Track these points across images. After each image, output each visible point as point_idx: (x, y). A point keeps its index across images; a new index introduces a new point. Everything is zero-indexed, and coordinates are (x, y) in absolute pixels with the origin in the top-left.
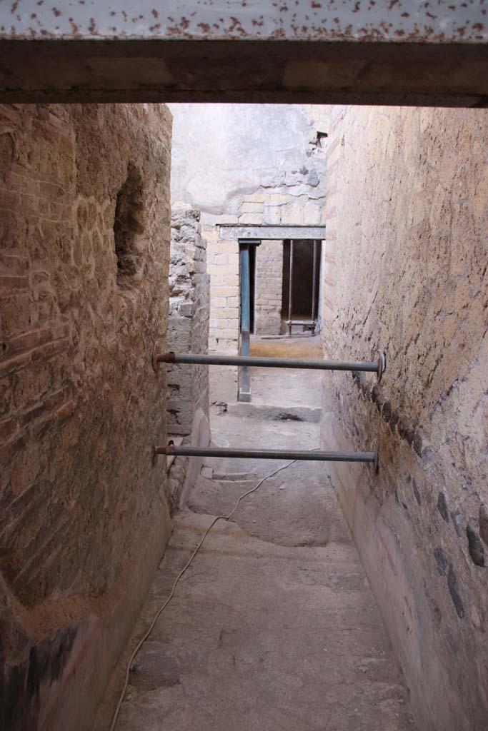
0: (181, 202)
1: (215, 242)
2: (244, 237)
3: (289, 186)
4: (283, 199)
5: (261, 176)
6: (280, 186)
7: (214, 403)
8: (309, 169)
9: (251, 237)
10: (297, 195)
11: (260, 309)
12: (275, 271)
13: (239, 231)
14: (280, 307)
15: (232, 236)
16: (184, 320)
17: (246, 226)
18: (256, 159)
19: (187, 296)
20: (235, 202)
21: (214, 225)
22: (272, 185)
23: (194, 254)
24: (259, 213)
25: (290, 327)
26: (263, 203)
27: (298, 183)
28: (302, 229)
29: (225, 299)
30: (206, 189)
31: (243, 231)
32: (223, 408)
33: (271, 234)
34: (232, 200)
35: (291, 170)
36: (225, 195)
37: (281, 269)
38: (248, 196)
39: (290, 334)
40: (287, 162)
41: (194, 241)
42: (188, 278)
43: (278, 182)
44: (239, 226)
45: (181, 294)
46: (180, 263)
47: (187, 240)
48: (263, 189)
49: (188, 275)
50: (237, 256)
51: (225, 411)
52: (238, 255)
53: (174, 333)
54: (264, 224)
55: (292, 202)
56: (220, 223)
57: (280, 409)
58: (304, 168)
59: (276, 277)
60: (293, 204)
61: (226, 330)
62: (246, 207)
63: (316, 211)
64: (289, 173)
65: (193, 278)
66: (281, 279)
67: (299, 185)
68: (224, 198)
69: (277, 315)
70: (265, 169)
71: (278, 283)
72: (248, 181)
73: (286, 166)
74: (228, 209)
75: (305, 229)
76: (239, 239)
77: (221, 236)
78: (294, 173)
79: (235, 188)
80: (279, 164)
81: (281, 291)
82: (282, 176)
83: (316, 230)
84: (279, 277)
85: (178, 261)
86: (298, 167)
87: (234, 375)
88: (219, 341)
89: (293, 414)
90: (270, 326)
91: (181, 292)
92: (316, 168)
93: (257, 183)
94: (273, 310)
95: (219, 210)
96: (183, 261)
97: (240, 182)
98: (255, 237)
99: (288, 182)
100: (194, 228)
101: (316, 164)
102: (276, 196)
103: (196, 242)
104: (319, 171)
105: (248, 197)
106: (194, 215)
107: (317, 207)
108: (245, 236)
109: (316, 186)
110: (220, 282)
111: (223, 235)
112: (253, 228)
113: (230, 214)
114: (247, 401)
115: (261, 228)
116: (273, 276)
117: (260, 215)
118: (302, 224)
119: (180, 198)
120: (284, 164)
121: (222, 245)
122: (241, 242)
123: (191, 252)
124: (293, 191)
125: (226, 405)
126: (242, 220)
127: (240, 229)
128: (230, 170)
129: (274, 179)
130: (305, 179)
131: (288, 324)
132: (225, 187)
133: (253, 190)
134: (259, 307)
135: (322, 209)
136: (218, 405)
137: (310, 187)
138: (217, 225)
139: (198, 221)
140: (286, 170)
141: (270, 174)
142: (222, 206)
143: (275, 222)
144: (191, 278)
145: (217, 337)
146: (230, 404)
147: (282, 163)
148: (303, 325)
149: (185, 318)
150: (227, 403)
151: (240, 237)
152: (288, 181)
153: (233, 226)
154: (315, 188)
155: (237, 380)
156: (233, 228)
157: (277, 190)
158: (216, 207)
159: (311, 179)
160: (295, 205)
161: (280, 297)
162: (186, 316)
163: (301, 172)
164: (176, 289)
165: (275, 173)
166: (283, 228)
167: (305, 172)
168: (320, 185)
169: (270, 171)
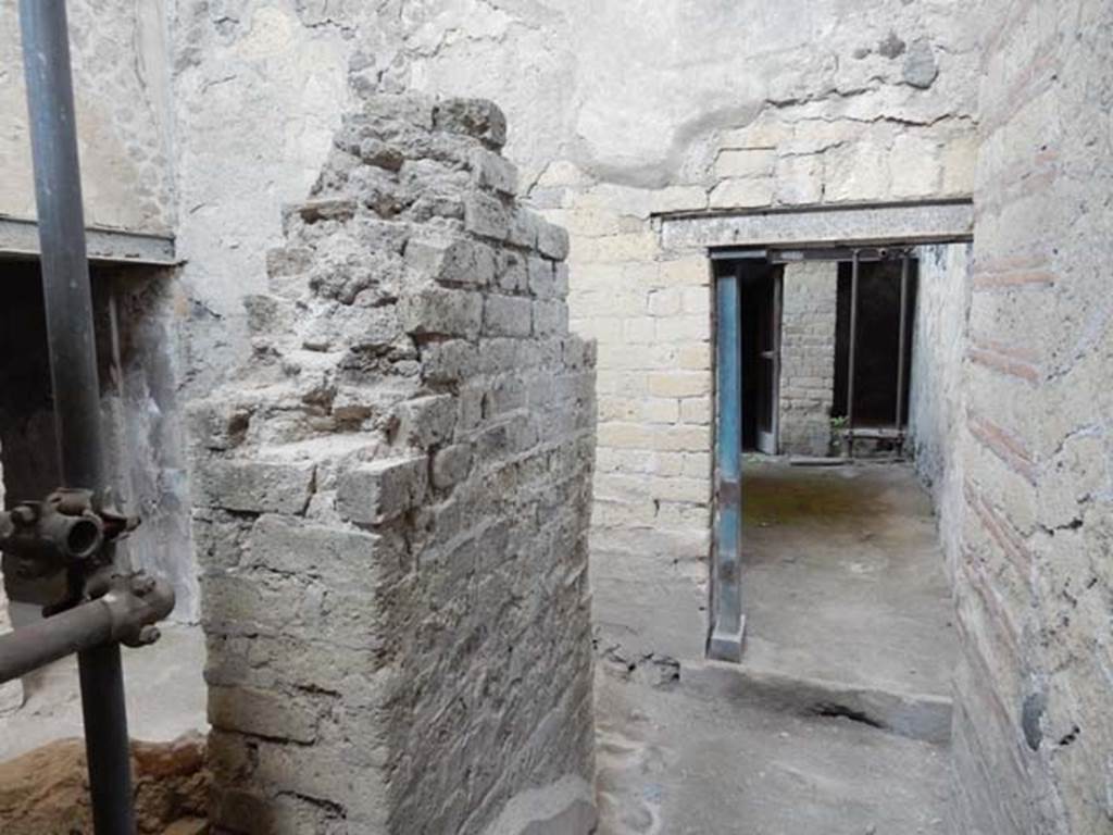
0: (565, 162)
1: (650, 258)
2: (722, 243)
3: (845, 95)
4: (831, 133)
5: (767, 75)
6: (822, 98)
7: (649, 657)
8: (905, 38)
9: (740, 242)
10: (871, 118)
11: (790, 407)
12: (820, 333)
13: (711, 230)
14: (828, 403)
15: (694, 243)
16: (352, 542)
17: (730, 213)
18: (755, 28)
19: (391, 431)
20: (697, 152)
21: (647, 214)
22: (798, 95)
23: (439, 260)
24: (764, 175)
25: (851, 443)
26: (773, 148)
27: (874, 83)
28: (884, 211)
29: (675, 401)
30: (624, 124)
31: (721, 229)
32: (671, 670)
33: (797, 232)
34: (692, 146)
35: (853, 46)
36: (671, 133)
37: (832, 329)
38: (732, 133)
39: (850, 455)
40: (841, 28)
41: (462, 217)
42: (403, 357)
43: (815, 87)
44: (710, 216)
45: (366, 425)
46: (367, 296)
47: (430, 212)
48: (774, 110)
49: (404, 345)
50: (706, 293)
51: (676, 676)
52: (707, 289)
53: (315, 590)
54: (776, 205)
55: (857, 140)
56: (661, 209)
57: (819, 691)
58: (893, 37)
59: (822, 344)
60: (860, 144)
61: (677, 480)
62: (729, 164)
63: (928, 160)
64: (848, 58)
65: (426, 355)
66: (831, 348)
67: (874, 90)
68: (668, 142)
69: (822, 418)
70: (779, 52)
71: (826, 355)
72: (730, 90)
73: (839, 39)
74: (681, 173)
75: (892, 211)
76: (712, 250)
77: (665, 244)
78: (861, 55)
79: (696, 114)
80: (819, 32)
81: (831, 370)
82: (828, 68)
83: (925, 211)
84: (829, 343)
85: (359, 288)
86: (873, 39)
87: (698, 593)
88: (661, 505)
89: (855, 708)
90: (808, 438)
91: (367, 413)
92: (930, 31)
93: (757, 92)
94: (816, 408)
95: (657, 175)
96: (386, 287)
97: (710, 96)
98: (752, 242)
99: (844, 82)
100: (467, 168)
101: (929, 20)
102: (809, 127)
103: (470, 217)
104: (940, 40)
105: (732, 137)
106: (468, 122)
107: (931, 146)
108: (726, 239)
109: (926, 87)
110: (661, 359)
111: (670, 240)
112: (747, 219)
113: (687, 185)
114: (732, 661)
115: (769, 217)
116: (815, 342)
117: (766, 181)
118: (883, 198)
119: (563, 154)
120: (833, 34)
121: (668, 267)
122: (714, 256)
123: (428, 253)
124: (860, 107)
125: (677, 665)
126: (719, 199)
127: (714, 222)
128: (684, 66)
129: (803, 78)
130: (896, 68)
131: (846, 437)
132: (672, 114)
133: (748, 114)
134: (787, 402)
135: (944, 152)
136: (657, 663)
137: (909, 90)
138: (654, 215)
139: (495, 146)
140: (838, 51)
141: (794, 66)
142: (663, 162)
143: (806, 196)
144: (418, 359)
145: (654, 495)
146: (689, 665)
147: (827, 30)
148: (876, 438)
149: (357, 531)
150: (678, 660)
151: (714, 244)
152: (846, 80)
153: (694, 217)
154: (926, 94)
155: (705, 604)
156: (694, 222)
157: (813, 108)
158: (649, 167)
159: (912, 66)
160: (864, 147)
161: (830, 382)
162: (362, 526)
163: (883, 51)
164: (341, 402)
165: (807, 60)
166: (828, 214)
167: (893, 49)
168: (939, 85)
169: (794, 56)
